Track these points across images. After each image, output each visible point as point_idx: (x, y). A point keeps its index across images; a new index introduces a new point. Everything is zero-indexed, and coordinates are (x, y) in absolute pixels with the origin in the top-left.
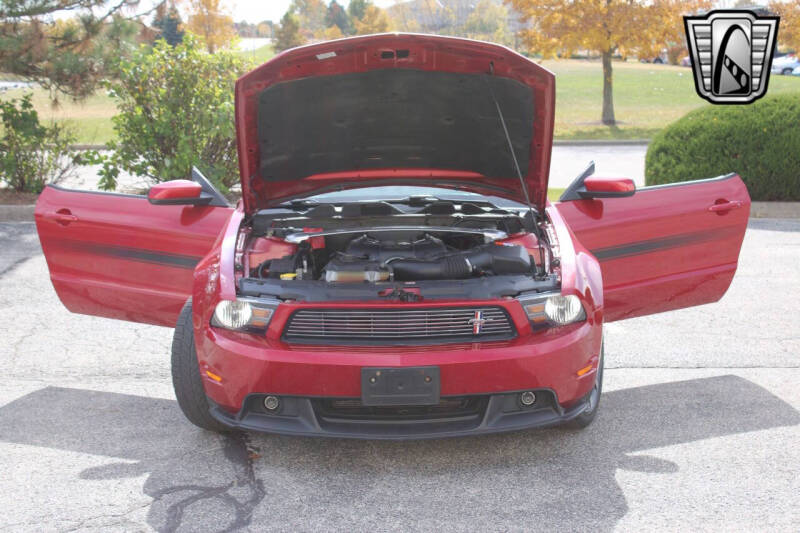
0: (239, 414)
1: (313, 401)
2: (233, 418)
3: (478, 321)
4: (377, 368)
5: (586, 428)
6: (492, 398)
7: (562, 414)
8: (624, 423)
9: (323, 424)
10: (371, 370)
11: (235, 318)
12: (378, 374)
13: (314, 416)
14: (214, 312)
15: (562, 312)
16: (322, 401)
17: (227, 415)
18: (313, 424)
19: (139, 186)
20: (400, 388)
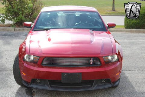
0: (30, 83)
1: (49, 81)
2: (28, 84)
3: (92, 61)
4: (66, 73)
5: (117, 87)
6: (95, 81)
7: (112, 85)
8: (126, 86)
9: (51, 87)
10: (64, 73)
11: (29, 58)
12: (66, 74)
13: (49, 85)
14: (24, 57)
15: (112, 59)
16: (51, 81)
17: (27, 83)
18: (49, 87)
19: (10, 23)
20: (71, 78)
